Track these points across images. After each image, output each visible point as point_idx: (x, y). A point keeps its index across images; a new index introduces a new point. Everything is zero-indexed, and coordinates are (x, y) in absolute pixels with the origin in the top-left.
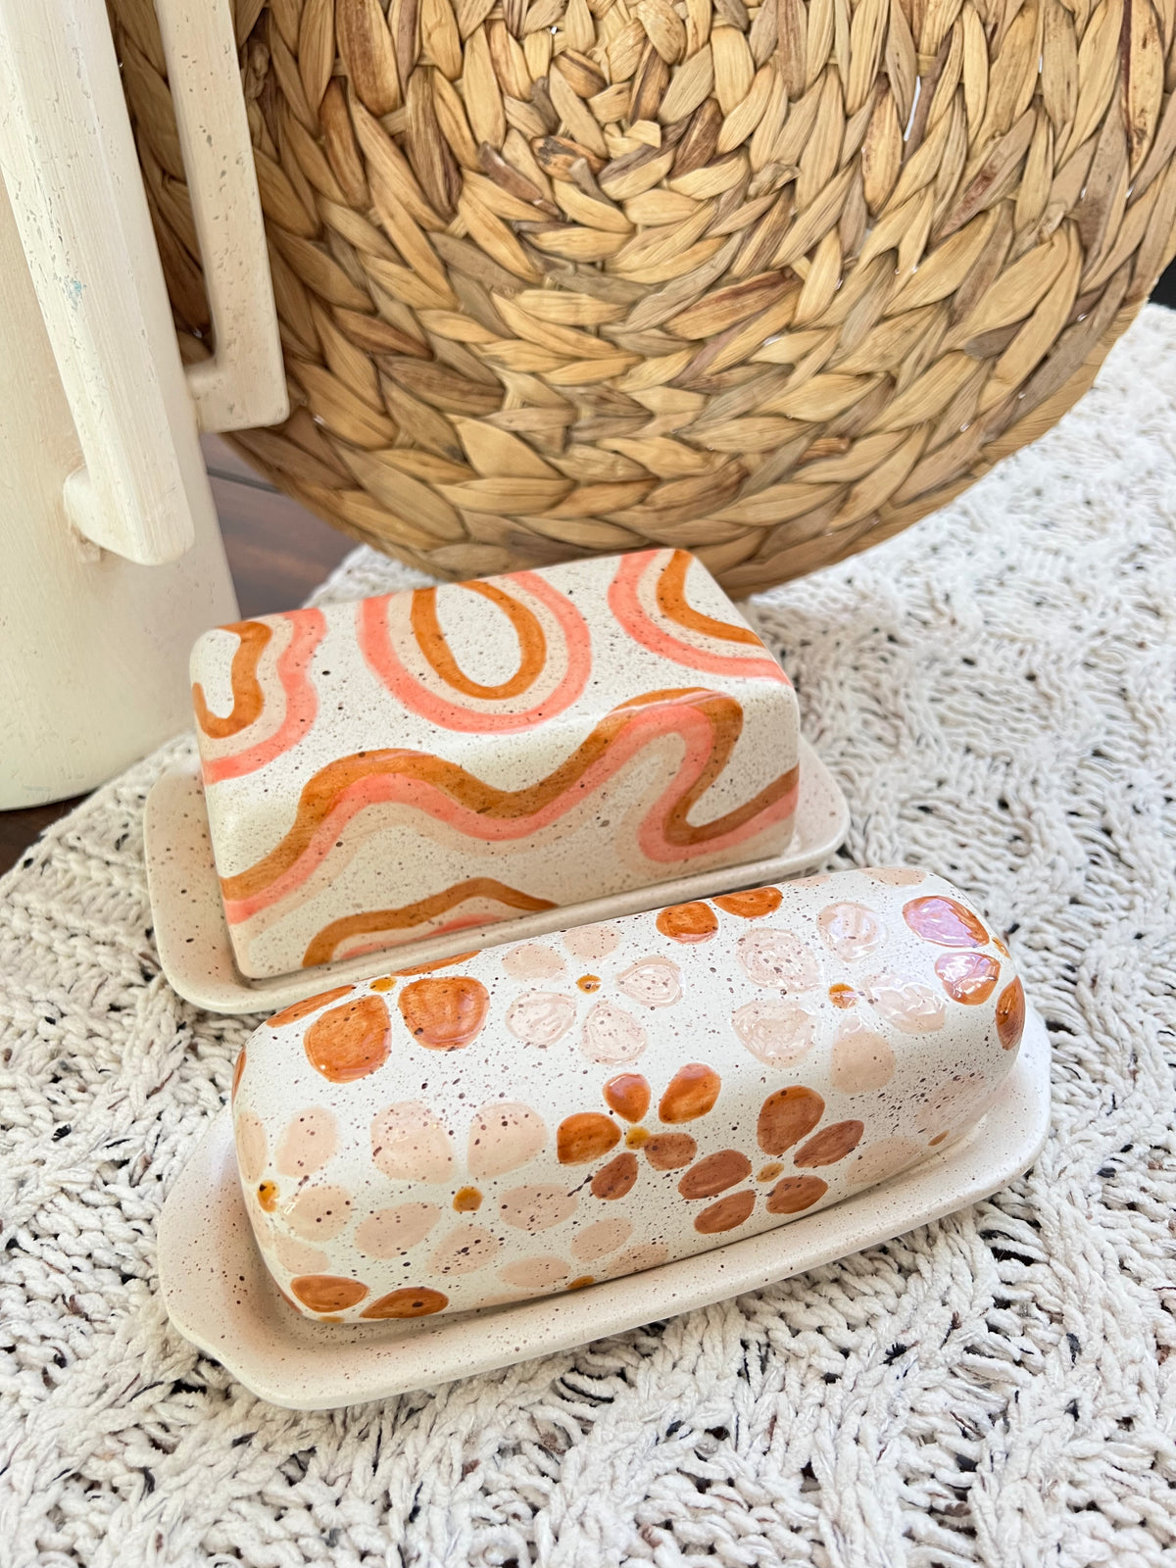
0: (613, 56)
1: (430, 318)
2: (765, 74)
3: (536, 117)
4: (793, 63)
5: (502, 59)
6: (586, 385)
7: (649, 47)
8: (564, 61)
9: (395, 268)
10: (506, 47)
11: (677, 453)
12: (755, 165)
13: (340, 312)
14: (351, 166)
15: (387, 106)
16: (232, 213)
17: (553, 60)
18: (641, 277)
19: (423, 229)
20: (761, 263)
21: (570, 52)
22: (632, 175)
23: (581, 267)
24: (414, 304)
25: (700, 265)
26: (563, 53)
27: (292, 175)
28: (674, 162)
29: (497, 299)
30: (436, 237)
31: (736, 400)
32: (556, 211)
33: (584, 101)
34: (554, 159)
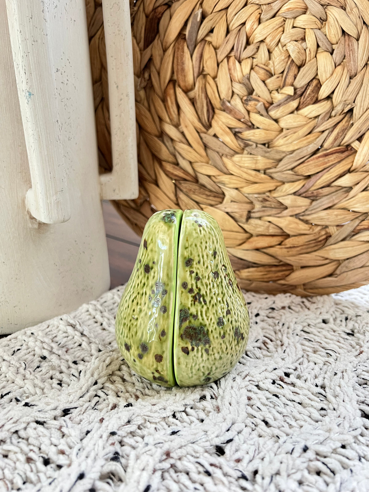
0: (276, 64)
1: (197, 166)
2: (339, 69)
3: (244, 89)
4: (352, 62)
5: (232, 68)
6: (259, 194)
7: (291, 59)
8: (257, 68)
9: (186, 147)
10: (234, 64)
11: (297, 223)
12: (335, 104)
13: (164, 163)
14: (173, 109)
15: (189, 87)
16: (123, 114)
17: (252, 68)
18: (284, 149)
19: (198, 132)
20: (337, 143)
21: (259, 65)
22: (281, 109)
23: (258, 145)
24: (192, 161)
25: (310, 143)
26: (256, 65)
27: (153, 114)
28: (300, 103)
29: (225, 159)
30: (203, 135)
31: (325, 202)
32: (250, 124)
33: (264, 82)
34: (250, 103)
